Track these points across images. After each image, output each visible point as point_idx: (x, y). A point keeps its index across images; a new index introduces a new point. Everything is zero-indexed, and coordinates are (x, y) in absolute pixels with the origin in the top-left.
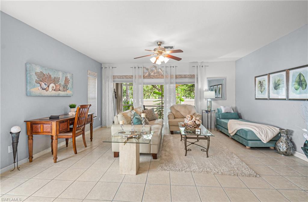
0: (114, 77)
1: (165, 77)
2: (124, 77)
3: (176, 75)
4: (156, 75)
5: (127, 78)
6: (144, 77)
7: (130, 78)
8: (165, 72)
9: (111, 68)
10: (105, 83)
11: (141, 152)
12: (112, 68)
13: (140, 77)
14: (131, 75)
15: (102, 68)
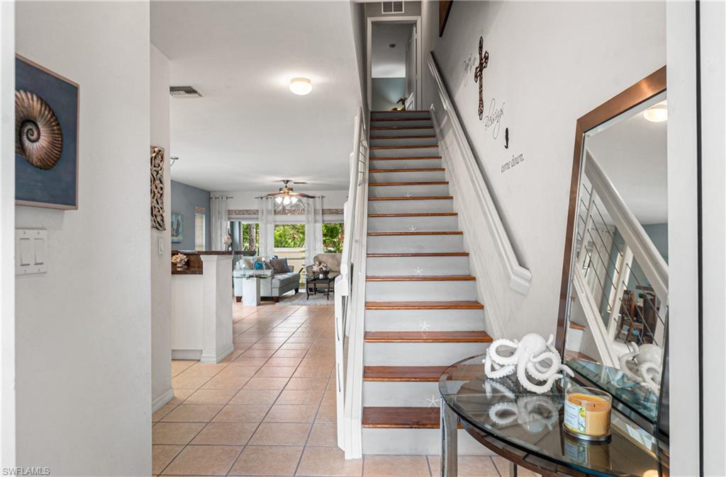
0: (230, 212)
1: (306, 212)
2: (245, 212)
3: (323, 210)
4: (293, 209)
5: (250, 214)
6: (275, 212)
7: (255, 214)
8: (306, 205)
9: (224, 198)
10: (216, 222)
11: (262, 295)
12: (227, 198)
13: (269, 212)
14: (257, 209)
15: (210, 198)
